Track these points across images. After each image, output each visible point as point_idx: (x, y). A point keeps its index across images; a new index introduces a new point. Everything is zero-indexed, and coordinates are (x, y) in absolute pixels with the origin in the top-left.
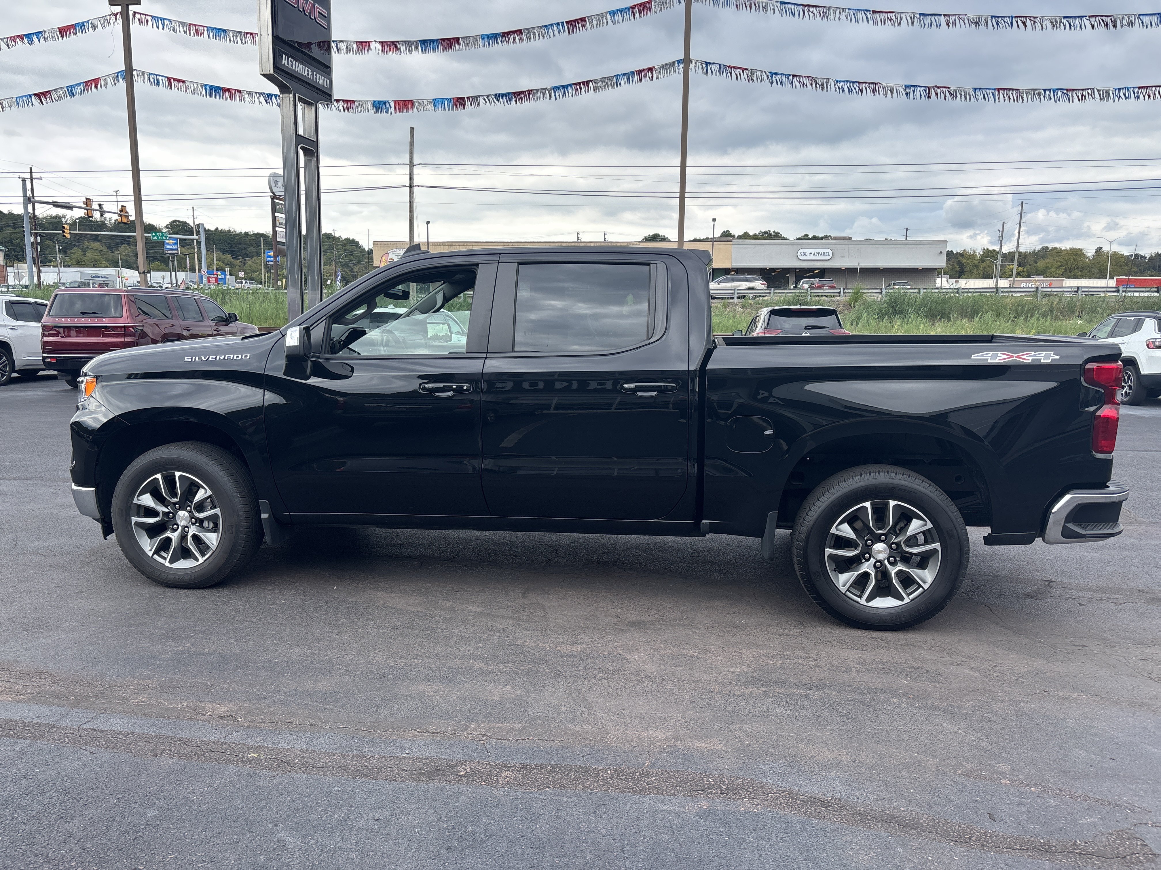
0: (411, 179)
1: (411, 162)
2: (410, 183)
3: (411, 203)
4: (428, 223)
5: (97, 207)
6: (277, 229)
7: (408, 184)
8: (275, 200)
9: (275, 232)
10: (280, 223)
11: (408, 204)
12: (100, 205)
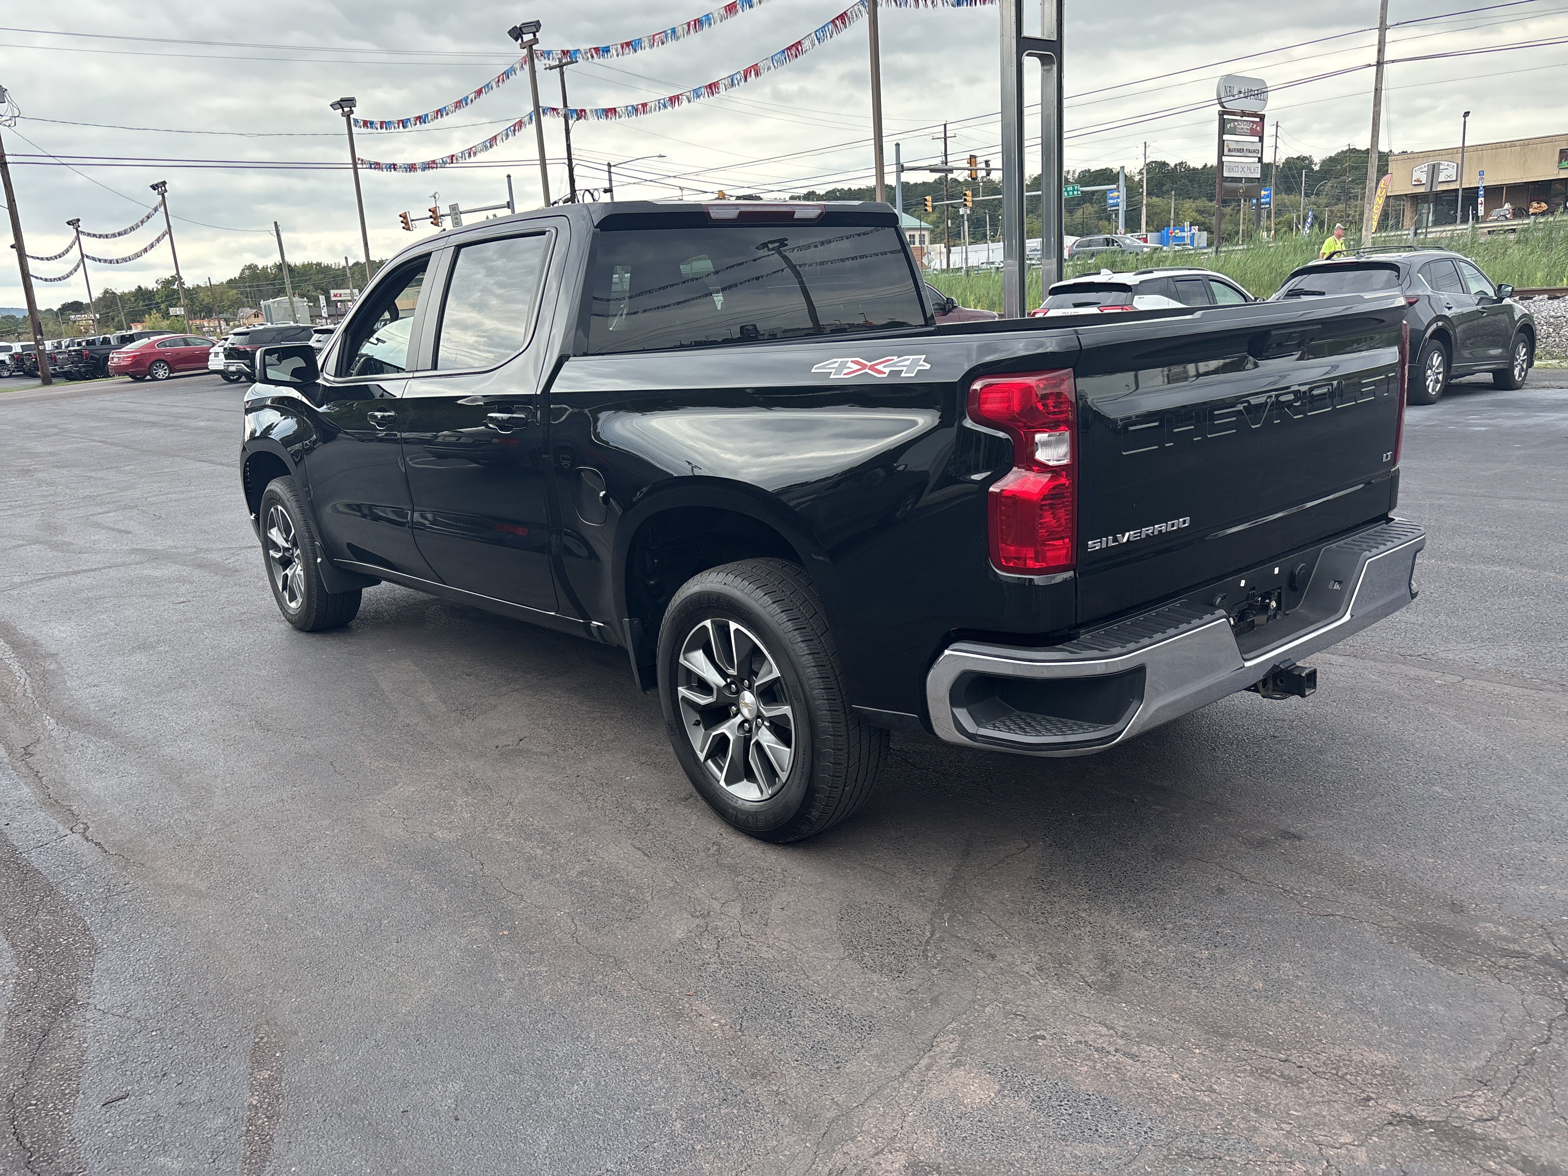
0: (1381, 51)
1: (1381, 23)
2: (1379, 59)
3: (1378, 91)
4: (1467, 114)
5: (983, 166)
6: (1224, 159)
7: (1374, 61)
8: (1225, 117)
9: (1221, 162)
10: (1229, 150)
11: (1373, 94)
12: (987, 162)
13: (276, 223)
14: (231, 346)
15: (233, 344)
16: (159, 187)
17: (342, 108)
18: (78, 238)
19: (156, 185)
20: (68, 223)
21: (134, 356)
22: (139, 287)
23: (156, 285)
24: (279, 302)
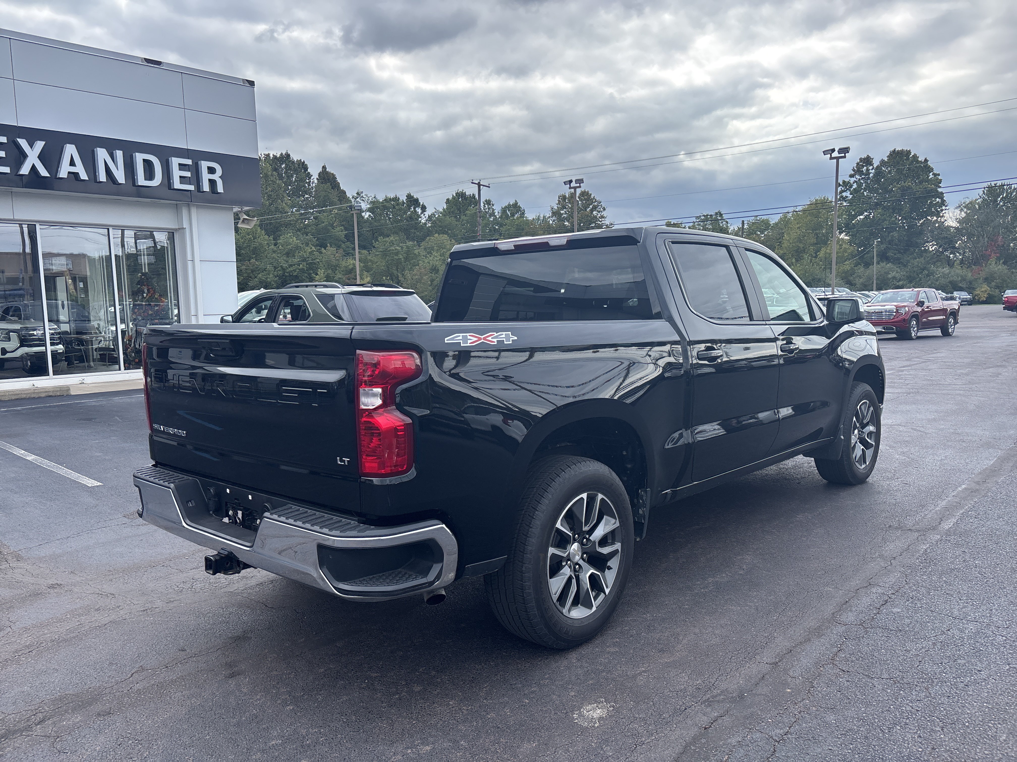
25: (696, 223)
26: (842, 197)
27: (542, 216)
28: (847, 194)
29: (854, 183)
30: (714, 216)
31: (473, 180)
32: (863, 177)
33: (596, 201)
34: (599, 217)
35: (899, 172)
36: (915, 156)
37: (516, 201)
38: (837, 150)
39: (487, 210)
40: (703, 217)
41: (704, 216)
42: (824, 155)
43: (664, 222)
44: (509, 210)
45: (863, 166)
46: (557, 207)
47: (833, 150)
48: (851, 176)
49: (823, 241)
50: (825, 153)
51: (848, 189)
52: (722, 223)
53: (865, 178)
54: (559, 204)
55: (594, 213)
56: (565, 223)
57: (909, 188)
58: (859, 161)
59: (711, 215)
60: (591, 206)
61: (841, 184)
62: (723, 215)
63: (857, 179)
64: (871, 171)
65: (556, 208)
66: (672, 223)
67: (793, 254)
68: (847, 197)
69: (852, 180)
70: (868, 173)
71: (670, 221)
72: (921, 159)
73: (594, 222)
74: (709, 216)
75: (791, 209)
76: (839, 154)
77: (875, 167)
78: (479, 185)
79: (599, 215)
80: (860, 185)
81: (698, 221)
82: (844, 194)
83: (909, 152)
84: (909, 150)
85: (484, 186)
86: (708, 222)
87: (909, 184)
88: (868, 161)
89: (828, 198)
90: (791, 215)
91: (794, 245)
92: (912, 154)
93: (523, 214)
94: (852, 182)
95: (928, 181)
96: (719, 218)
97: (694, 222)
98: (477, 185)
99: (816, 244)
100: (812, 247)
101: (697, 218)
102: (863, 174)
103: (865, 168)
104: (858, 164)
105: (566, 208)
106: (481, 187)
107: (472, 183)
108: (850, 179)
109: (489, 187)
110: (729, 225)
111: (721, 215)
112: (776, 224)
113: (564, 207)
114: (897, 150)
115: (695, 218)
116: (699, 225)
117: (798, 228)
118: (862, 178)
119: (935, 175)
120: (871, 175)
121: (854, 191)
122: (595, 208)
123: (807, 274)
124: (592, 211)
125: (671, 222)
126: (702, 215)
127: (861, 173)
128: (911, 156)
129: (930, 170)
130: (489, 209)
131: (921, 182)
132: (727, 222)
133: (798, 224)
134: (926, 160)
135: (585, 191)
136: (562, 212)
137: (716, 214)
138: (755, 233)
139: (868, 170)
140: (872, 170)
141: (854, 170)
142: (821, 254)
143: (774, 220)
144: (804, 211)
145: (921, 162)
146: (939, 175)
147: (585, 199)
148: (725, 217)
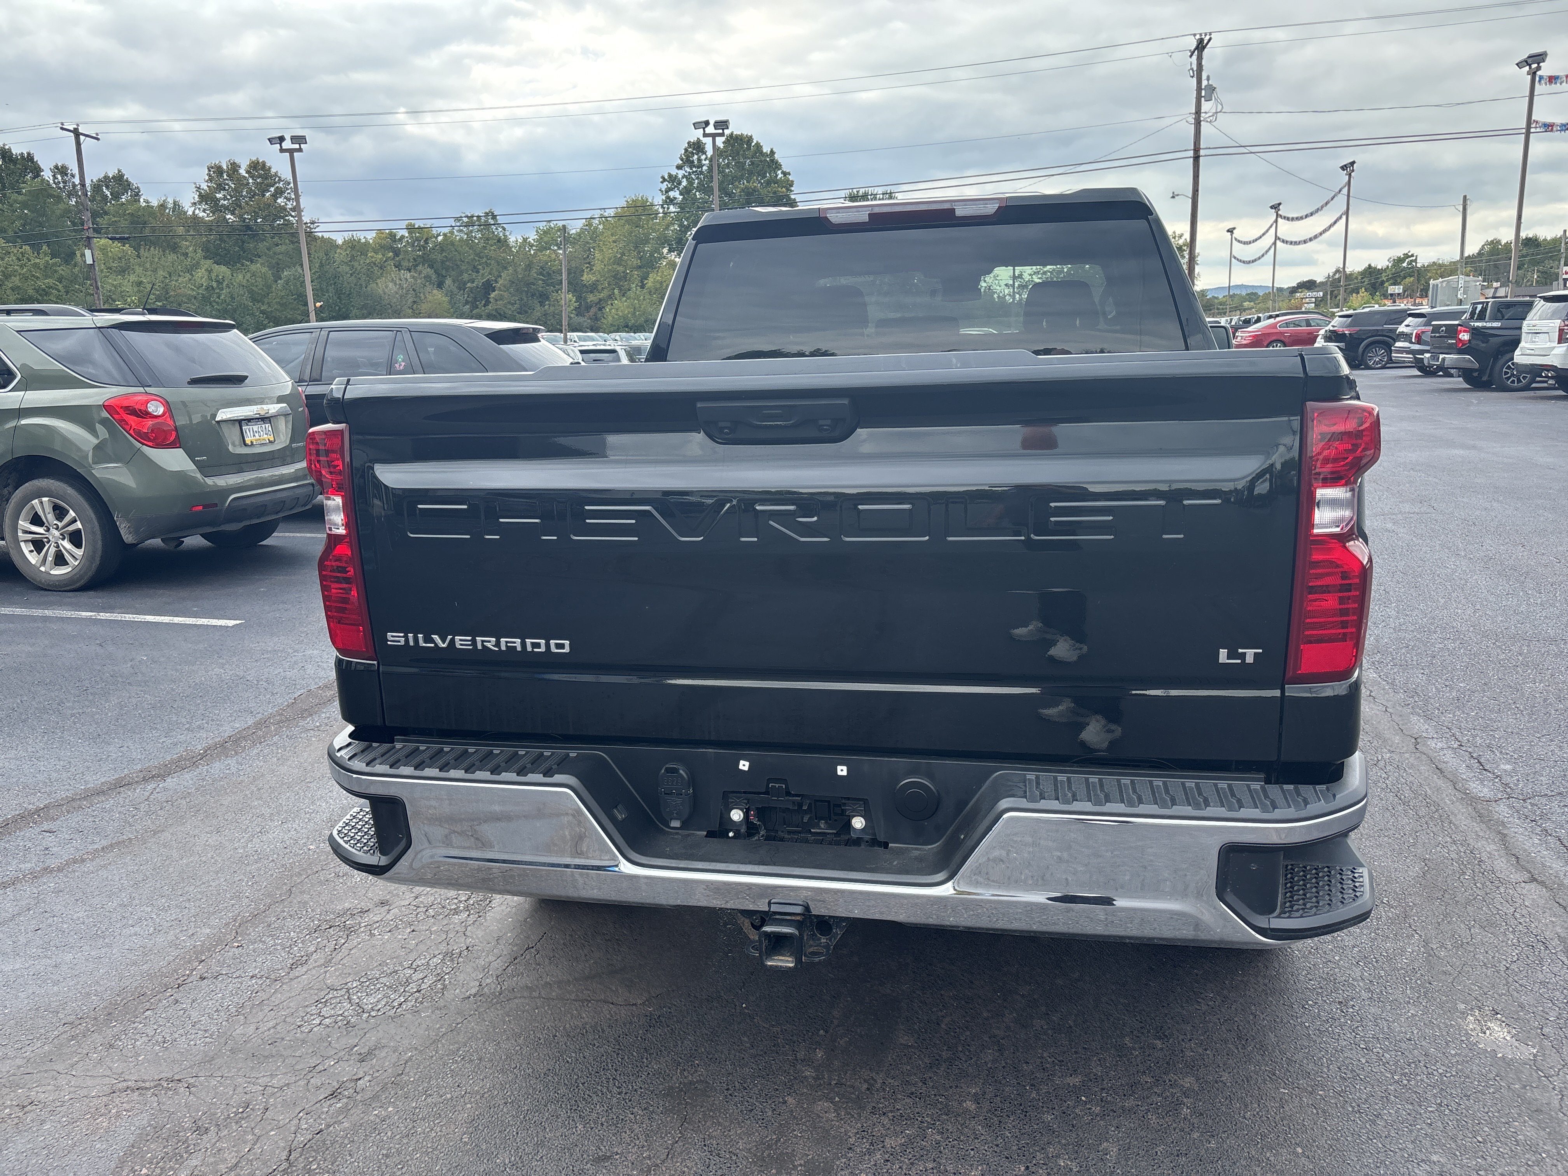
13: (1465, 197)
14: (1332, 328)
15: (1333, 326)
16: (1348, 168)
17: (1530, 65)
18: (1276, 221)
19: (1345, 166)
20: (1272, 207)
21: (1254, 336)
22: (1370, 265)
23: (1388, 263)
24: (1448, 282)
25: (456, 228)
26: (668, 197)
27: (171, 201)
28: (675, 194)
29: (683, 178)
30: (483, 218)
31: (62, 124)
32: (694, 169)
33: (280, 180)
34: (291, 209)
35: (740, 166)
36: (758, 145)
37: (119, 171)
38: (712, 123)
39: (61, 185)
40: (465, 219)
41: (467, 217)
42: (695, 129)
43: (404, 224)
44: (107, 187)
45: (693, 154)
46: (208, 186)
47: (707, 123)
48: (679, 167)
49: (649, 264)
50: (696, 125)
51: (676, 187)
52: (497, 229)
53: (696, 171)
54: (211, 180)
55: (279, 201)
56: (228, 217)
57: (755, 190)
58: (687, 145)
59: (478, 217)
60: (272, 189)
61: (666, 178)
62: (498, 217)
63: (686, 172)
64: (704, 162)
65: (206, 188)
66: (416, 226)
67: (609, 282)
68: (675, 198)
69: (681, 173)
70: (700, 166)
71: (413, 222)
72: (766, 149)
73: (283, 218)
74: (475, 218)
75: (597, 214)
76: (715, 129)
77: (709, 156)
78: (77, 133)
79: (290, 206)
80: (690, 182)
81: (458, 224)
82: (672, 194)
83: (750, 139)
84: (750, 134)
85: (87, 136)
86: (475, 227)
87: (755, 184)
88: (699, 147)
89: (647, 199)
90: (597, 222)
91: (610, 267)
92: (755, 142)
93: (137, 194)
94: (680, 176)
95: (776, 182)
96: (492, 222)
97: (451, 226)
98: (72, 134)
99: (640, 267)
100: (636, 273)
101: (457, 219)
102: (695, 166)
103: (696, 157)
104: (686, 150)
105: (224, 189)
106: (82, 138)
107: (62, 129)
108: (677, 171)
109: (98, 139)
110: (507, 233)
111: (494, 217)
112: (579, 234)
113: (220, 187)
114: (735, 133)
115: (453, 220)
116: (461, 231)
117: (614, 242)
118: (693, 172)
119: (785, 174)
120: (705, 168)
121: (684, 190)
122: (279, 192)
123: (638, 313)
124: (275, 196)
125: (414, 225)
126: (464, 215)
127: (691, 164)
128: (753, 144)
129: (778, 166)
130: (65, 182)
131: (768, 183)
132: (504, 229)
133: (612, 235)
134: (772, 152)
135: (258, 162)
136: (218, 195)
137: (487, 214)
138: (550, 249)
139: (699, 160)
140: (705, 160)
141: (682, 159)
142: (649, 283)
143: (575, 227)
144: (618, 216)
145: (766, 155)
146: (790, 174)
147: (260, 176)
148: (500, 219)
